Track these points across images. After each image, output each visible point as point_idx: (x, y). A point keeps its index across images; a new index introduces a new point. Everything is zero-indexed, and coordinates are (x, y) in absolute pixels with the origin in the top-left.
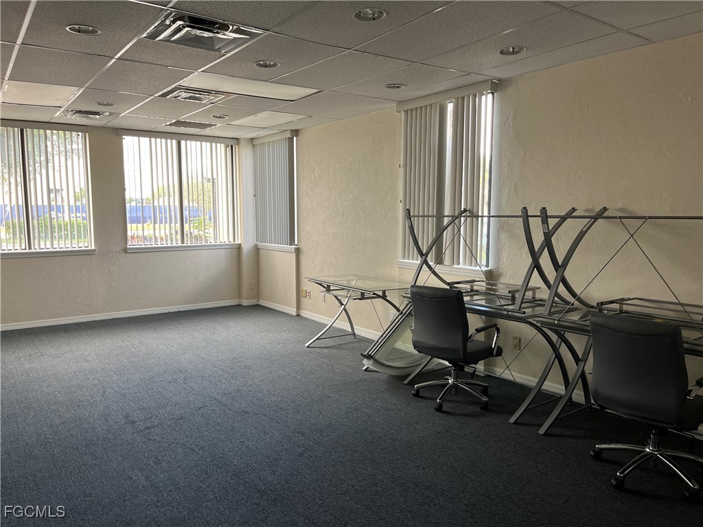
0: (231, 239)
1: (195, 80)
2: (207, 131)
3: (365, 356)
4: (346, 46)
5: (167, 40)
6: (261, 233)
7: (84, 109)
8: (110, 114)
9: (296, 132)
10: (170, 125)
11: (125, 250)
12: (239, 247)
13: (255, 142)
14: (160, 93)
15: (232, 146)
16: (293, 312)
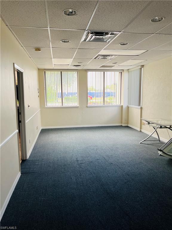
0: (120, 104)
1: (103, 52)
2: (113, 68)
3: (159, 150)
4: (151, 33)
5: (89, 41)
6: (129, 101)
7: (76, 65)
8: (83, 65)
9: (143, 66)
10: (100, 67)
11: (87, 107)
12: (122, 107)
13: (129, 71)
14: (94, 58)
15: (121, 72)
16: (139, 130)
